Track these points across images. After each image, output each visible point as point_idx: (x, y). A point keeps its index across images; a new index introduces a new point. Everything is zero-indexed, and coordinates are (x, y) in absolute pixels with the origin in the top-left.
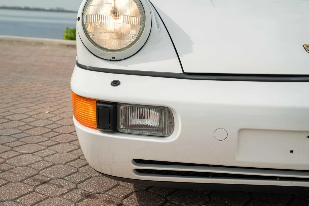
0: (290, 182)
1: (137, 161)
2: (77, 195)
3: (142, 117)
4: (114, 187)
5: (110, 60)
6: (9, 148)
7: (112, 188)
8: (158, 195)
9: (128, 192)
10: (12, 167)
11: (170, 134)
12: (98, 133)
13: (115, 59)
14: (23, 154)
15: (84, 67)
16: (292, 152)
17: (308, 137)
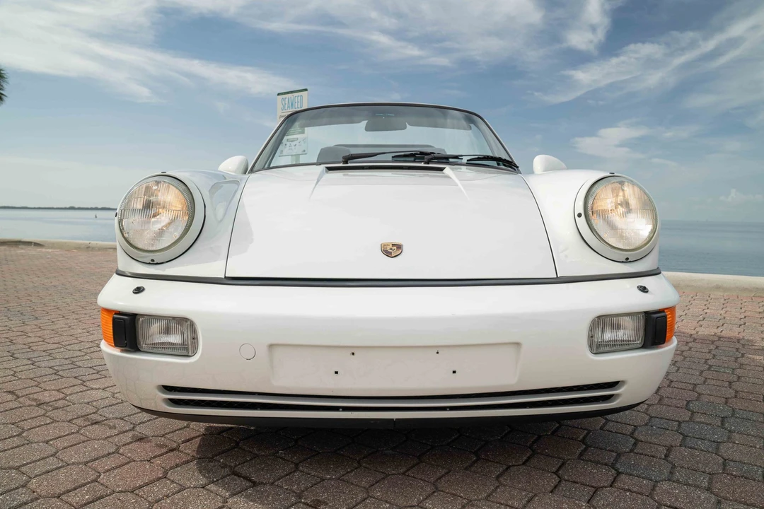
0: (350, 413)
1: (168, 389)
2: (127, 438)
5: (150, 263)
6: (80, 382)
7: (175, 431)
9: (193, 435)
10: (69, 404)
11: (195, 352)
12: (116, 352)
13: (155, 262)
14: (92, 389)
16: (336, 373)
17: (353, 354)
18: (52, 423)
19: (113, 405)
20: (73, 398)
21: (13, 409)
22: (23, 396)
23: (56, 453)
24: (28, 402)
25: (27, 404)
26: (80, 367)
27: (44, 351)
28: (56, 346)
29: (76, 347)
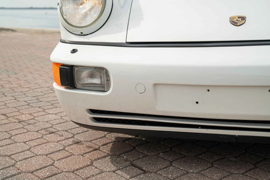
0: (206, 130)
5: (80, 35)
6: (42, 110)
7: (98, 139)
11: (109, 89)
12: (62, 89)
13: (83, 34)
14: (49, 114)
16: (197, 103)
17: (209, 90)
18: (27, 132)
19: (61, 123)
20: (38, 118)
21: (6, 124)
22: (10, 117)
23: (30, 149)
24: (14, 120)
25: (13, 121)
26: (42, 101)
27: (21, 92)
28: (28, 89)
29: (39, 90)
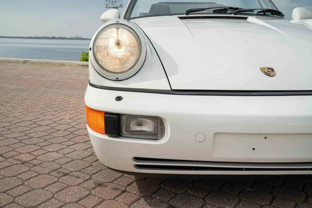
0: (253, 172)
1: (137, 159)
2: (91, 184)
3: (140, 124)
4: (119, 177)
5: (115, 80)
6: (39, 148)
7: (118, 179)
8: (154, 183)
9: (131, 181)
10: (41, 162)
11: (161, 138)
12: (106, 137)
13: (119, 80)
14: (49, 152)
15: (95, 86)
16: (254, 149)
17: (266, 138)
18: (38, 175)
19: (69, 162)
20: (41, 157)
21: (8, 167)
22: (9, 158)
23: (53, 196)
24: (16, 162)
25: (15, 163)
26: (32, 137)
27: (4, 127)
28: (9, 124)
29: (22, 124)
